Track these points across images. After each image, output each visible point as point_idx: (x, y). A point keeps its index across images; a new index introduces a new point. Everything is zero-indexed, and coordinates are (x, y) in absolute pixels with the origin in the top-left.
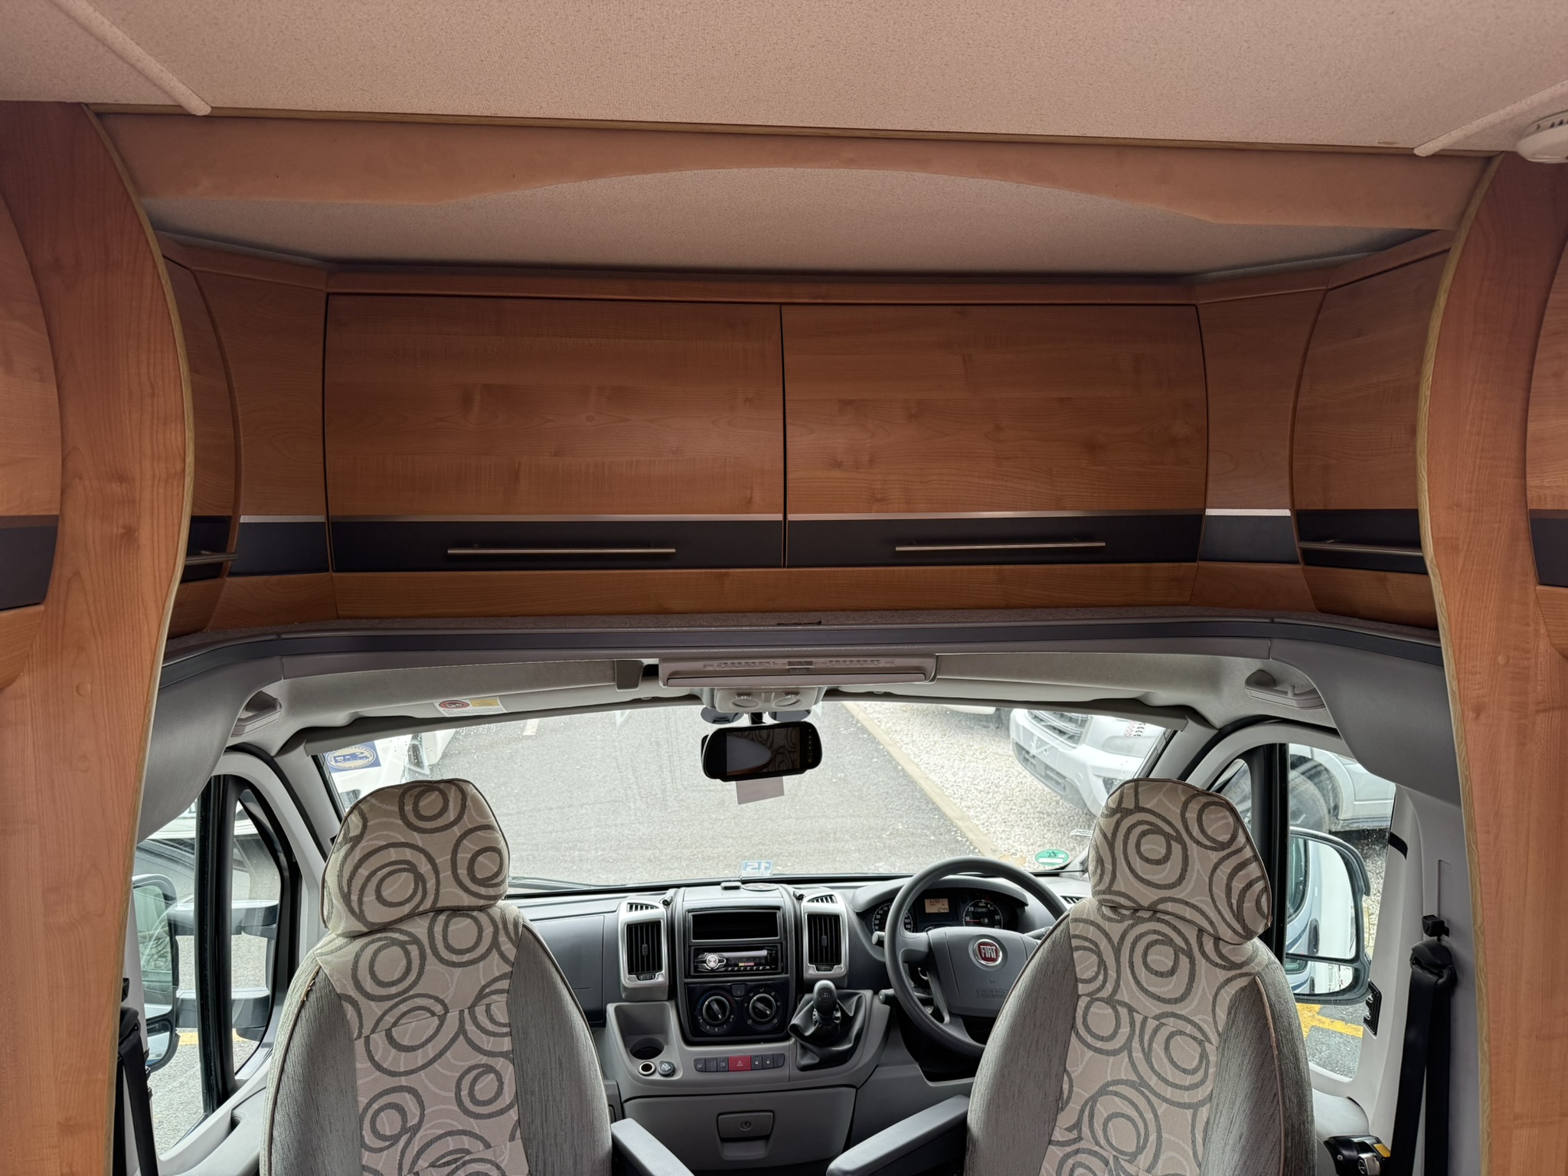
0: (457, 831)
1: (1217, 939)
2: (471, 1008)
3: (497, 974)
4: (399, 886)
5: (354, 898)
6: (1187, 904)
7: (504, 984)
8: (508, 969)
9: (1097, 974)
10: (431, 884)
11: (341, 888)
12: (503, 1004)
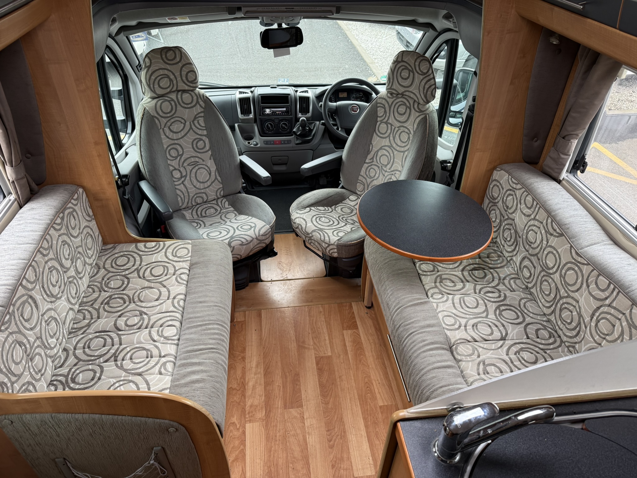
0: (180, 65)
1: (419, 104)
2: (193, 121)
3: (200, 111)
4: (165, 83)
5: (152, 86)
6: (412, 92)
7: (202, 114)
8: (203, 110)
9: (384, 115)
10: (175, 82)
11: (147, 83)
12: (203, 121)
